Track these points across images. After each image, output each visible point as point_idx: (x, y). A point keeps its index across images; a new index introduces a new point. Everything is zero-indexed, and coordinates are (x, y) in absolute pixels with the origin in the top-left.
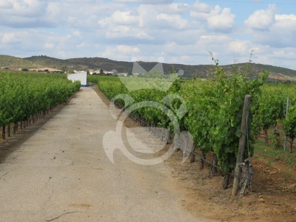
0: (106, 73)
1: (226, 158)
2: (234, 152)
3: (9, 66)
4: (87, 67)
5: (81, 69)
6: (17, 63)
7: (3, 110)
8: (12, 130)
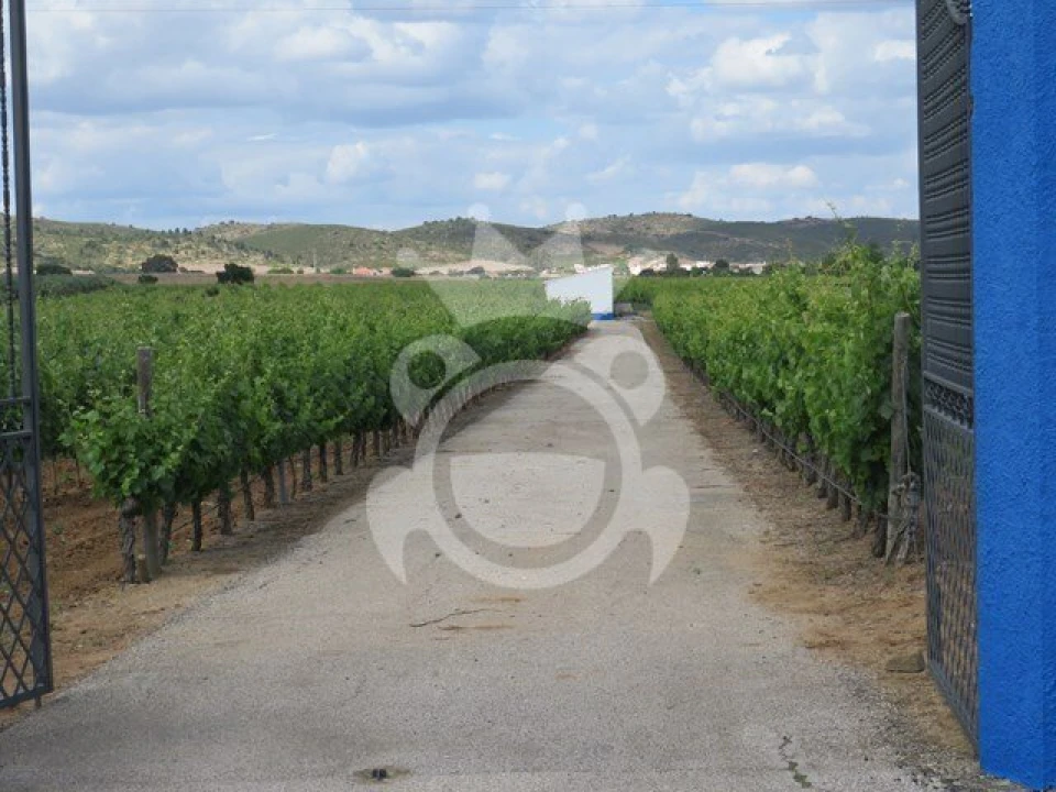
0: (689, 268)
1: (866, 475)
2: (881, 459)
3: (347, 262)
4: (621, 249)
5: (599, 256)
6: (375, 249)
7: (317, 394)
8: (346, 456)
